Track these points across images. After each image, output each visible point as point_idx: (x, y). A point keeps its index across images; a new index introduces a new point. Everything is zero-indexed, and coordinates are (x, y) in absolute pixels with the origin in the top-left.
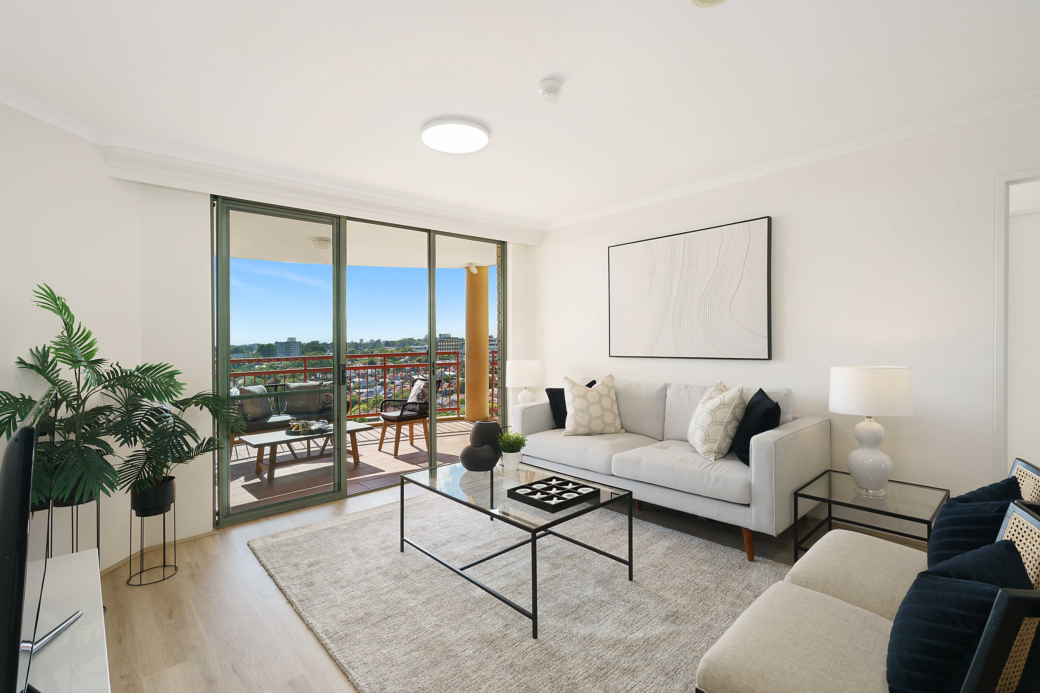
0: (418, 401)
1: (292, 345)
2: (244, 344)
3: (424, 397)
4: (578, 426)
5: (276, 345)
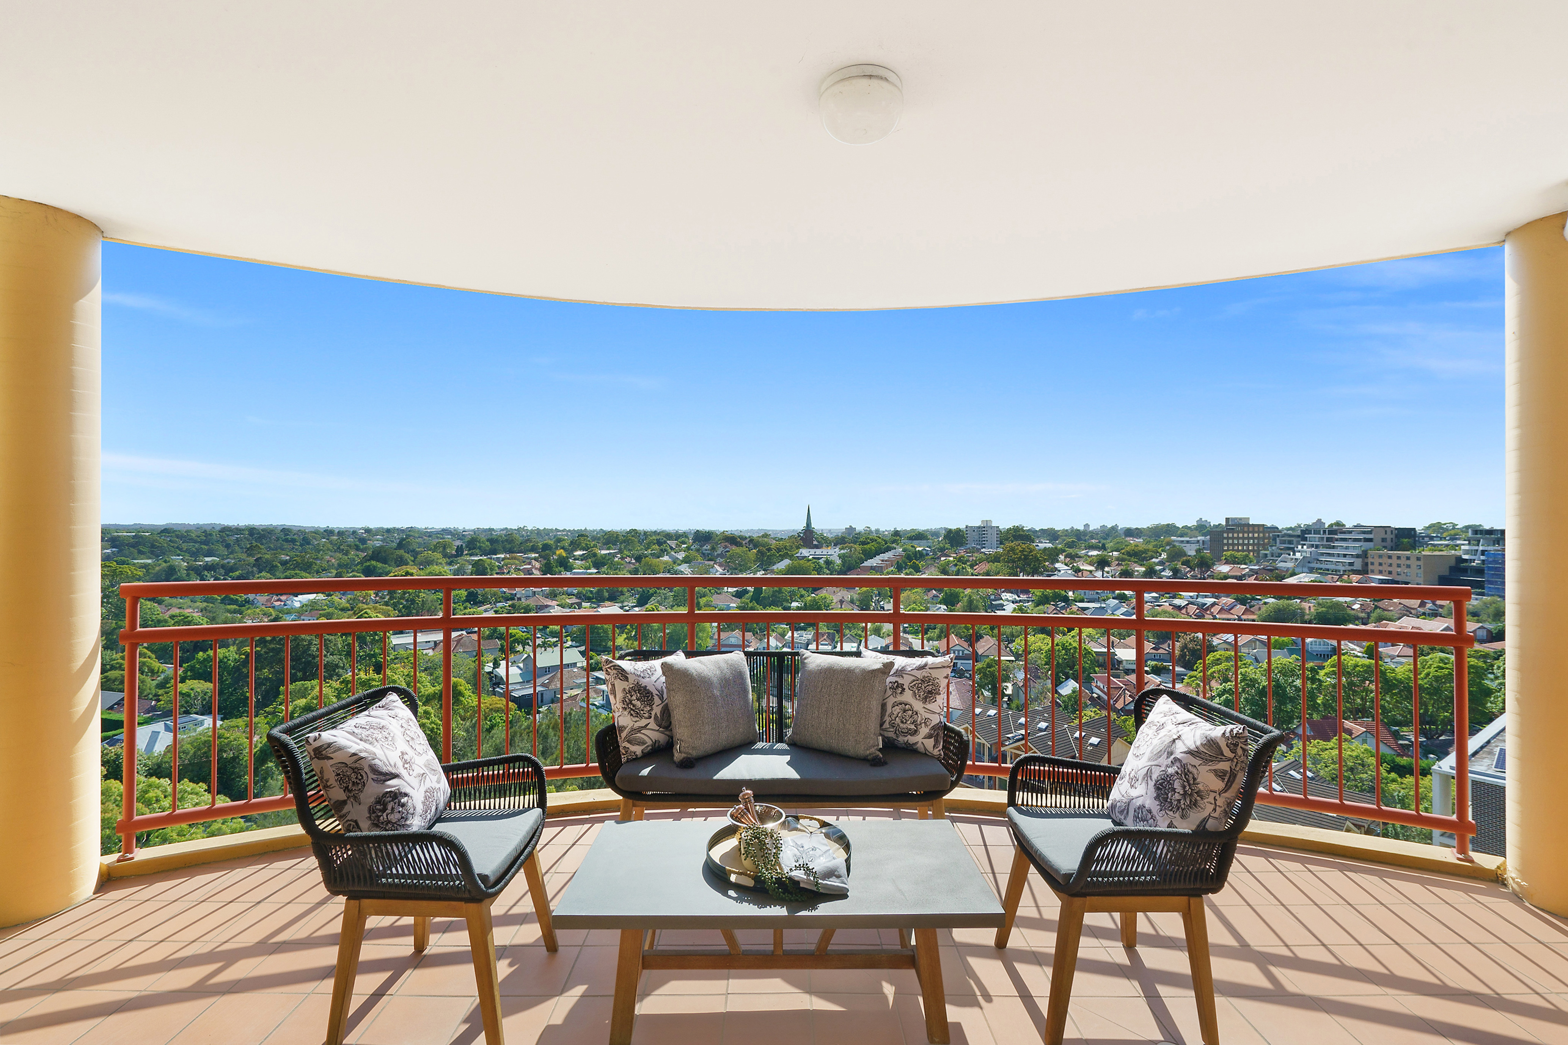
1: (987, 531)
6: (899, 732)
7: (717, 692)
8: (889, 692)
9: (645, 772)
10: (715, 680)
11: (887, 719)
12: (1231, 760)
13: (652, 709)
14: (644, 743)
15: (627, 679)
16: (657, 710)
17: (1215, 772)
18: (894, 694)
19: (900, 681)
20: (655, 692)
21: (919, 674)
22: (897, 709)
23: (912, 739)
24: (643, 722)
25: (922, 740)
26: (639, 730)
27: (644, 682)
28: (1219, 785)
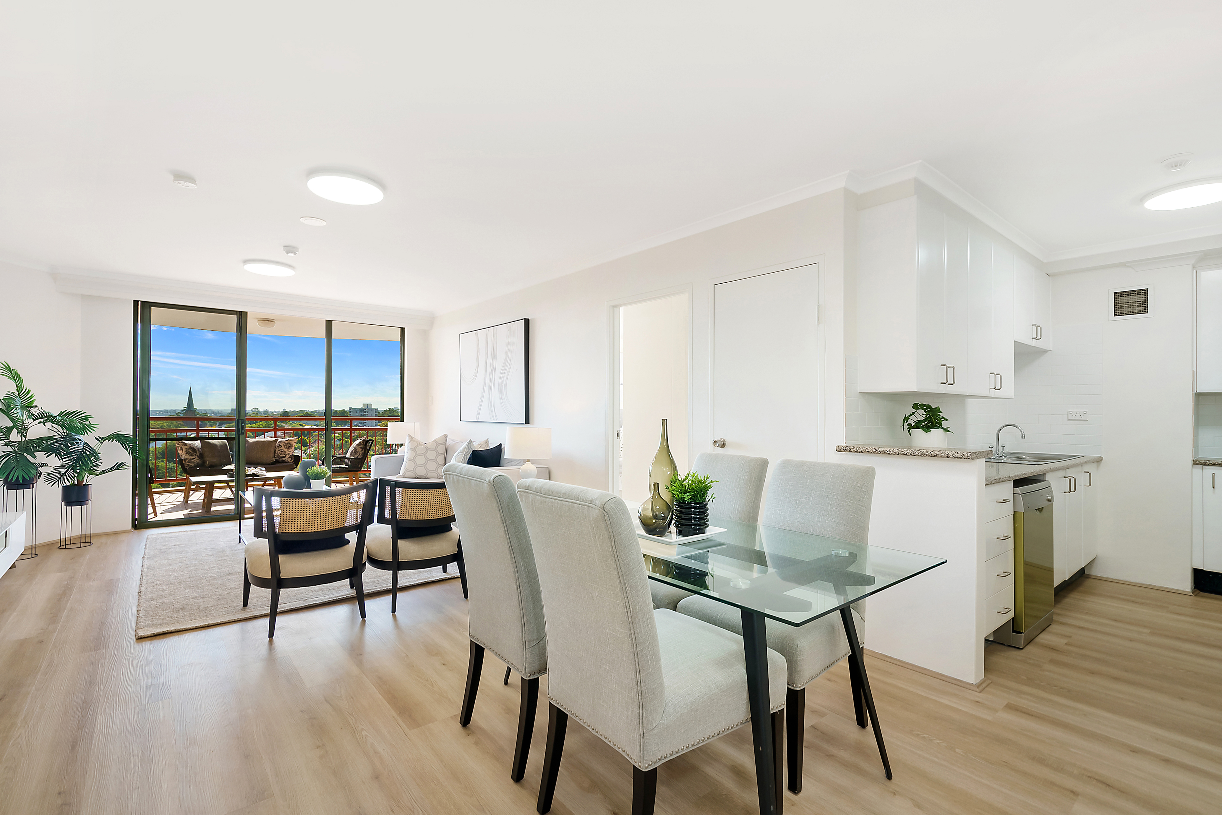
0: (351, 456)
1: (367, 412)
2: (317, 410)
3: (356, 454)
4: (407, 471)
5: (350, 412)
6: (280, 457)
7: (219, 448)
8: (277, 447)
9: (198, 469)
10: (218, 445)
11: (276, 454)
12: (363, 445)
13: (196, 454)
14: (195, 463)
15: (187, 445)
16: (198, 454)
17: (360, 447)
18: (279, 448)
19: (280, 444)
20: (197, 449)
21: (286, 442)
22: (280, 451)
23: (284, 459)
24: (194, 457)
25: (286, 459)
26: (193, 459)
27: (193, 446)
28: (361, 450)
